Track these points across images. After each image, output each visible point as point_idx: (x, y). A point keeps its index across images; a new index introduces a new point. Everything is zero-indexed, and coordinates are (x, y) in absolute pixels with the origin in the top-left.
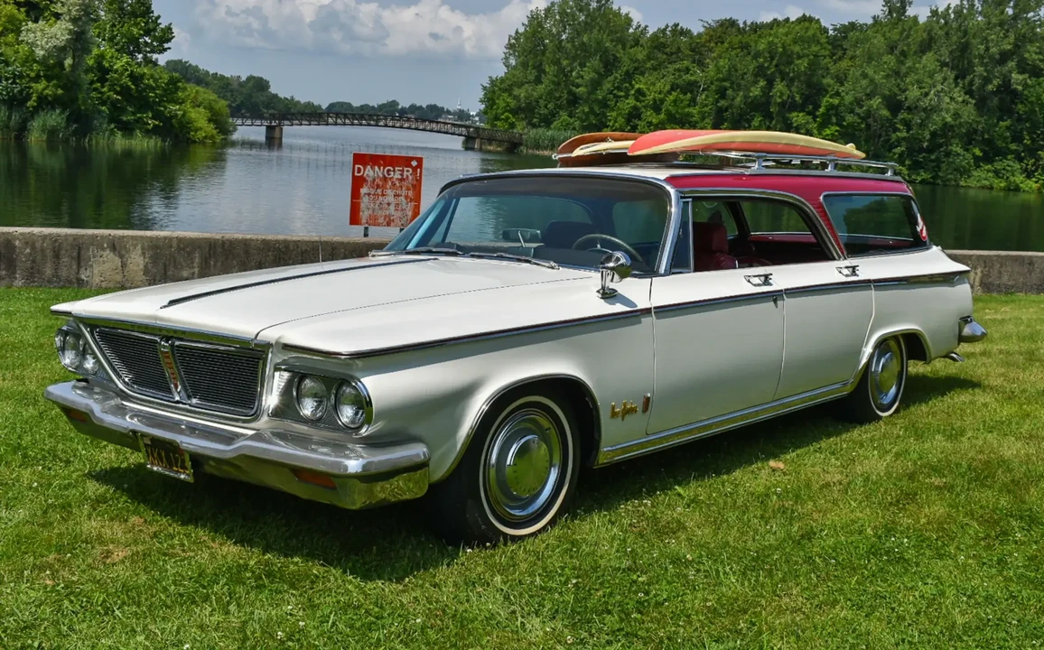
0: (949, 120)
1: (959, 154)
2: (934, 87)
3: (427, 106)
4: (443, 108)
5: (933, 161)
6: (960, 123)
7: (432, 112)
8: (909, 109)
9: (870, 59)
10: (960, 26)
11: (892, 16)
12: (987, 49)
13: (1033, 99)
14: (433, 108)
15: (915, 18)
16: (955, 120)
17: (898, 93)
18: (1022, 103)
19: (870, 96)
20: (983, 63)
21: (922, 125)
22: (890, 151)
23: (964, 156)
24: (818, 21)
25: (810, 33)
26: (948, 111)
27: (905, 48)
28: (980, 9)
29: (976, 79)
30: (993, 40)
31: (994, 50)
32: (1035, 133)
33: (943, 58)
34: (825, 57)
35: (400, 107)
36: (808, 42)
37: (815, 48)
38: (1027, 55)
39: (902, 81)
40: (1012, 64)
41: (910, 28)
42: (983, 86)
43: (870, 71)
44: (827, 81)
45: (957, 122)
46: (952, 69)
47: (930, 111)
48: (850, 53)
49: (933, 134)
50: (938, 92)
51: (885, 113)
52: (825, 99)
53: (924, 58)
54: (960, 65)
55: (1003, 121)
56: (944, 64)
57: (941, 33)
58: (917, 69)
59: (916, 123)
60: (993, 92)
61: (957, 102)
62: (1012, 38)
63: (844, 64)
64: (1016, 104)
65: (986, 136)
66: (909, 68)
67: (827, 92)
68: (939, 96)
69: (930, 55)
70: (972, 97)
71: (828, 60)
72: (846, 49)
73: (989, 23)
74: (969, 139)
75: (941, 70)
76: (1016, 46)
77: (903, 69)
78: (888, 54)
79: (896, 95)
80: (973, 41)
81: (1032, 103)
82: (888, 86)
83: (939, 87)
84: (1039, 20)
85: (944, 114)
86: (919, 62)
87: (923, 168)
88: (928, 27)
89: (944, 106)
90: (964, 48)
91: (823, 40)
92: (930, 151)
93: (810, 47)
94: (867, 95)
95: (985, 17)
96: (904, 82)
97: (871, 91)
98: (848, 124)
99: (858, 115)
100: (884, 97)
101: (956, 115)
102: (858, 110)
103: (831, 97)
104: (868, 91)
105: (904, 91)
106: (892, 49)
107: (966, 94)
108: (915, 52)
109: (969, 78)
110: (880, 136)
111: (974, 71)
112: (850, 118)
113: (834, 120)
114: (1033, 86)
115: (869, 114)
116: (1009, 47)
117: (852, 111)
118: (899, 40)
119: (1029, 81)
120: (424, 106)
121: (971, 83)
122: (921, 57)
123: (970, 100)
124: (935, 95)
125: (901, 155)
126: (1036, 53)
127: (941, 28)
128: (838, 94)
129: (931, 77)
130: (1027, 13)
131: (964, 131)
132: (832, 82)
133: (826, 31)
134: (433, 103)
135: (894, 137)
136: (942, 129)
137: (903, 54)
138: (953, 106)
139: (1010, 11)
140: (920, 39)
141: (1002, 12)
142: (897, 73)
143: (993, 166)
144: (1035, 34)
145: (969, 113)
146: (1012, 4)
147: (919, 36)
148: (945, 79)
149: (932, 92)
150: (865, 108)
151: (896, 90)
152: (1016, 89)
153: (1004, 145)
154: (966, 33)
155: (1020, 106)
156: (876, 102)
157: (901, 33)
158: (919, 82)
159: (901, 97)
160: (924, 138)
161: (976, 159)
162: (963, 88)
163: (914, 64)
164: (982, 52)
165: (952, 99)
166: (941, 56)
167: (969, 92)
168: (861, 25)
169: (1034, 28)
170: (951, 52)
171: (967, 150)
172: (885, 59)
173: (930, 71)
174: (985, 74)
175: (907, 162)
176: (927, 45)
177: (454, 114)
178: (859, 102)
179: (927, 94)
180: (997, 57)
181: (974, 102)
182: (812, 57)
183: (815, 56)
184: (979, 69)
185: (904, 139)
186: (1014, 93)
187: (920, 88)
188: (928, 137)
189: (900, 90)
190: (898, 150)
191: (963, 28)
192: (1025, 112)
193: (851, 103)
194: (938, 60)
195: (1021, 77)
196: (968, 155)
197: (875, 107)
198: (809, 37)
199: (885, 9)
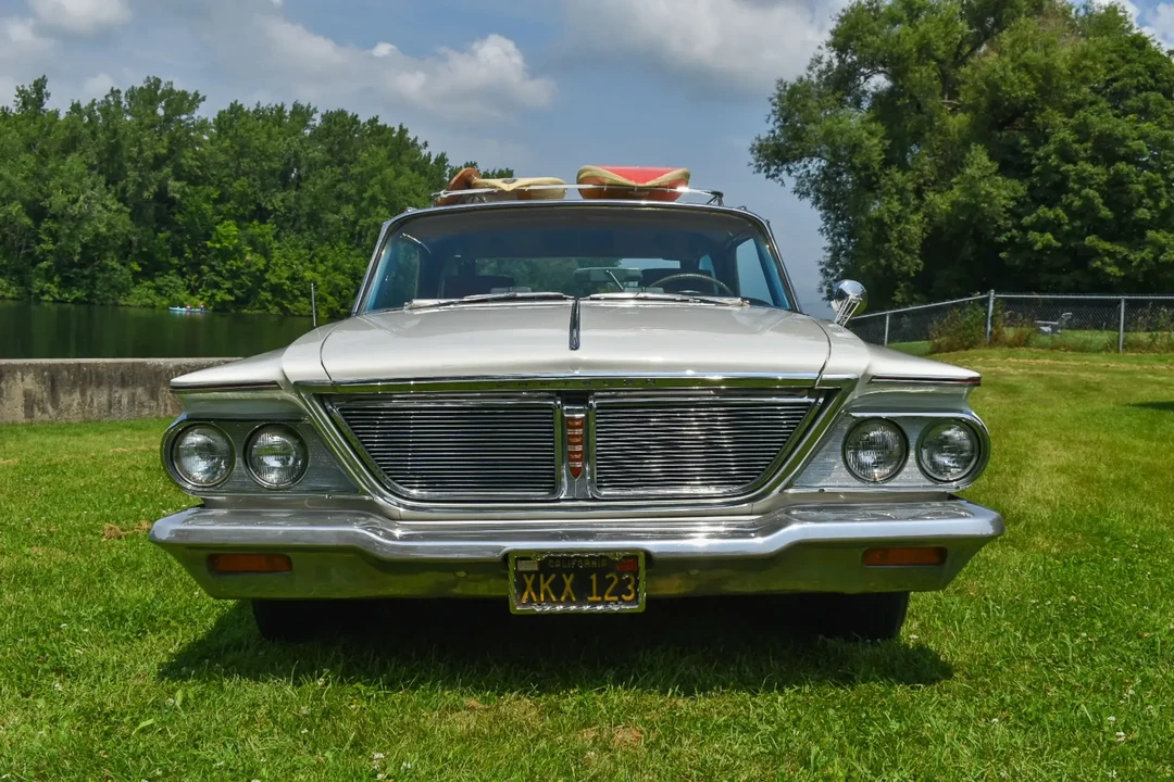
0: (103, 230)
1: (114, 269)
2: (83, 192)
5: (84, 277)
6: (115, 235)
8: (55, 217)
9: (5, 157)
10: (108, 125)
11: (26, 108)
12: (141, 152)
13: (193, 208)
15: (56, 114)
16: (109, 230)
17: (41, 198)
18: (180, 212)
19: (5, 202)
20: (136, 167)
21: (71, 237)
22: (34, 265)
23: (121, 270)
26: (100, 221)
27: (46, 147)
28: (128, 107)
29: (130, 185)
30: (146, 143)
31: (148, 153)
32: (196, 246)
33: (90, 161)
38: (183, 161)
39: (45, 185)
40: (167, 170)
41: (51, 124)
42: (139, 193)
43: (5, 172)
45: (111, 233)
46: (101, 173)
47: (80, 220)
49: (84, 246)
50: (89, 198)
51: (27, 221)
53: (69, 159)
54: (110, 167)
55: (161, 232)
56: (92, 167)
57: (86, 131)
58: (62, 171)
59: (65, 234)
60: (149, 200)
61: (110, 210)
62: (166, 140)
64: (174, 214)
65: (145, 249)
66: (52, 169)
68: (90, 204)
69: (75, 156)
70: (126, 205)
73: (141, 124)
74: (125, 252)
75: (90, 175)
76: (171, 151)
77: (45, 172)
78: (26, 153)
79: (37, 200)
80: (123, 142)
81: (191, 213)
82: (28, 191)
83: (89, 193)
84: (193, 123)
85: (95, 223)
86: (64, 164)
87: (75, 285)
88: (70, 124)
89: (95, 214)
90: (114, 149)
92: (82, 266)
94: (3, 199)
95: (134, 116)
96: (47, 186)
97: (8, 196)
100: (23, 202)
101: (110, 226)
105: (48, 196)
106: (29, 147)
107: (119, 200)
108: (57, 153)
109: (121, 184)
110: (20, 249)
111: (126, 176)
114: (192, 195)
115: (7, 221)
116: (164, 151)
118: (38, 137)
119: (187, 190)
121: (124, 190)
122: (64, 158)
123: (125, 208)
124: (85, 202)
125: (48, 270)
126: (192, 159)
127: (85, 126)
129: (79, 179)
130: (180, 115)
131: (120, 243)
135: (38, 249)
136: (93, 241)
137: (42, 152)
138: (105, 215)
139: (161, 112)
140: (63, 137)
141: (154, 112)
142: (37, 175)
143: (154, 282)
144: (191, 138)
145: (124, 224)
146: (163, 104)
147: (63, 134)
148: (95, 184)
149: (82, 198)
151: (38, 195)
152: (174, 197)
153: (164, 259)
154: (115, 132)
155: (178, 217)
156: (15, 208)
157: (40, 128)
158: (64, 186)
159: (46, 203)
160: (75, 251)
161: (136, 275)
162: (116, 194)
163: (58, 165)
164: (135, 155)
165: (104, 206)
166: (88, 157)
167: (122, 199)
169: (187, 132)
170: (98, 154)
171: (124, 264)
172: (23, 157)
173: (77, 174)
174: (140, 180)
175: (56, 279)
176: (71, 145)
179: (75, 201)
180: (151, 161)
184: (133, 174)
185: (50, 251)
186: (172, 202)
187: (68, 193)
188: (79, 250)
189: (43, 194)
190: (44, 265)
191: (111, 127)
192: (185, 224)
194: (84, 162)
195: (178, 184)
196: (125, 270)
197: (14, 214)
199: (19, 99)
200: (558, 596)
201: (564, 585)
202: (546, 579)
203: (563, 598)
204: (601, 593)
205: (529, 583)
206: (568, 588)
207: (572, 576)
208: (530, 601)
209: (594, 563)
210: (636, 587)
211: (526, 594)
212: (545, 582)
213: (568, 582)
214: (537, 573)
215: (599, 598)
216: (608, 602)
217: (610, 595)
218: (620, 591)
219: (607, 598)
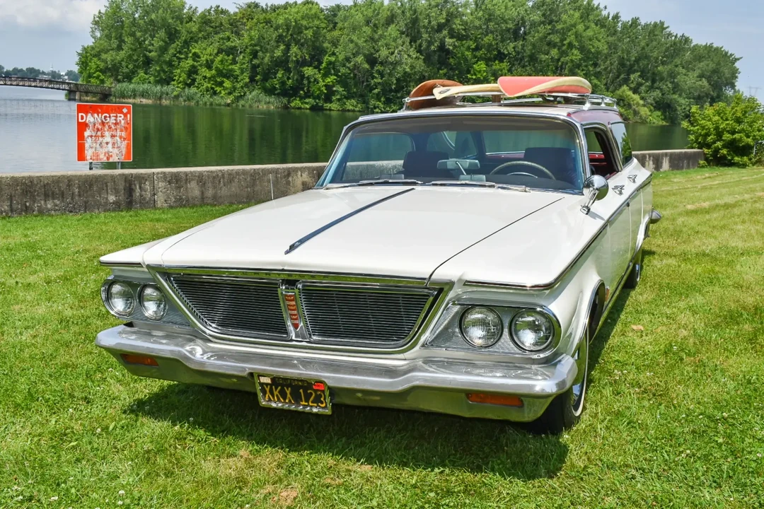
0: (408, 70)
2: (397, 48)
3: (27, 69)
4: (39, 70)
5: (398, 98)
6: (415, 72)
7: (31, 73)
8: (382, 63)
9: (354, 29)
10: (411, 7)
12: (430, 22)
13: (460, 55)
14: (31, 70)
16: (411, 70)
17: (374, 52)
18: (453, 57)
19: (355, 55)
20: (427, 31)
21: (390, 74)
22: (371, 91)
24: (317, 4)
25: (313, 12)
26: (406, 64)
27: (377, 22)
29: (424, 42)
30: (433, 16)
31: (434, 23)
32: (462, 77)
33: (401, 29)
34: (324, 28)
35: (5, 70)
36: (312, 18)
37: (317, 22)
38: (454, 26)
39: (376, 44)
40: (445, 32)
41: (379, 8)
42: (429, 46)
43: (355, 38)
44: (326, 45)
45: (413, 71)
46: (407, 36)
47: (395, 64)
48: (340, 25)
49: (398, 80)
50: (400, 51)
51: (366, 66)
52: (326, 57)
53: (390, 28)
54: (413, 31)
55: (441, 70)
56: (402, 33)
57: (399, 12)
58: (385, 36)
59: (387, 73)
60: (434, 51)
61: (412, 58)
62: (444, 13)
63: (336, 33)
64: (449, 58)
66: (381, 35)
67: (326, 52)
68: (401, 54)
69: (392, 26)
70: (421, 54)
71: (325, 31)
72: (337, 23)
73: (430, 5)
75: (401, 37)
76: (448, 21)
77: (376, 37)
78: (366, 26)
79: (372, 54)
80: (420, 17)
81: (459, 58)
82: (367, 47)
83: (400, 48)
84: (461, 2)
85: (404, 66)
86: (387, 32)
87: (392, 102)
88: (390, 8)
89: (404, 60)
90: (415, 21)
91: (322, 17)
92: (396, 91)
93: (313, 21)
94: (353, 54)
96: (377, 45)
97: (356, 52)
98: (342, 74)
99: (349, 68)
100: (365, 56)
101: (412, 67)
102: (348, 65)
103: (329, 56)
104: (354, 51)
105: (378, 51)
106: (368, 22)
107: (417, 52)
108: (383, 25)
109: (419, 42)
110: (363, 82)
111: (422, 37)
112: (343, 70)
113: (333, 72)
114: (459, 47)
115: (356, 67)
116: (444, 21)
117: (344, 66)
118: (372, 16)
119: (456, 43)
120: (25, 69)
121: (420, 46)
122: (387, 28)
123: (421, 56)
124: (398, 54)
125: (378, 94)
126: (460, 24)
127: (399, 8)
128: (334, 54)
129: (395, 40)
132: (329, 45)
133: (322, 11)
134: (31, 67)
135: (372, 82)
136: (403, 76)
137: (375, 25)
138: (409, 61)
140: (386, 16)
142: (372, 39)
144: (459, 12)
145: (420, 65)
147: (384, 14)
148: (404, 43)
149: (396, 51)
150: (352, 63)
151: (372, 51)
152: (449, 49)
154: (415, 11)
155: (451, 60)
156: (360, 59)
157: (374, 11)
158: (387, 45)
159: (377, 55)
160: (392, 82)
162: (416, 48)
163: (384, 33)
164: (426, 25)
165: (409, 56)
166: (400, 27)
167: (419, 51)
168: (344, 7)
169: (457, 9)
170: (406, 25)
172: (365, 29)
173: (394, 37)
174: (429, 39)
175: (382, 99)
176: (391, 20)
177: (48, 74)
178: (348, 59)
179: (393, 53)
180: (436, 27)
181: (423, 57)
182: (315, 28)
183: (317, 28)
184: (425, 36)
185: (379, 83)
186: (448, 52)
187: (389, 49)
188: (395, 82)
189: (375, 50)
190: (376, 91)
191: (413, 8)
192: (455, 64)
193: (342, 60)
194: (398, 30)
195: (451, 41)
197: (360, 62)
198: (312, 15)
200: (285, 399)
201: (286, 394)
202: (276, 389)
203: (287, 401)
204: (307, 400)
205: (268, 390)
206: (289, 395)
207: (289, 389)
208: (270, 400)
209: (300, 383)
210: (325, 399)
211: (267, 396)
212: (276, 390)
213: (288, 392)
214: (271, 385)
215: (306, 404)
216: (312, 406)
217: (312, 402)
218: (317, 400)
219: (311, 404)
